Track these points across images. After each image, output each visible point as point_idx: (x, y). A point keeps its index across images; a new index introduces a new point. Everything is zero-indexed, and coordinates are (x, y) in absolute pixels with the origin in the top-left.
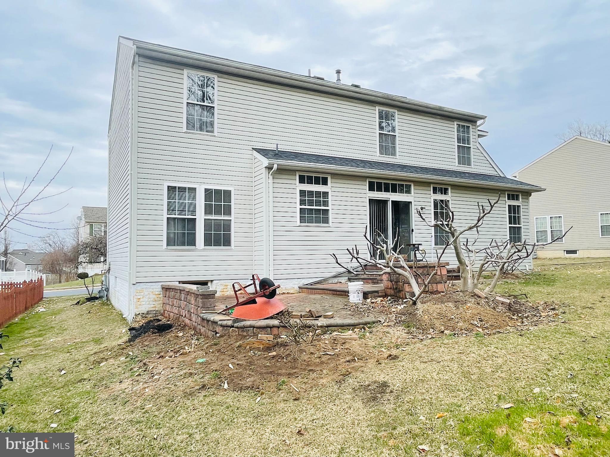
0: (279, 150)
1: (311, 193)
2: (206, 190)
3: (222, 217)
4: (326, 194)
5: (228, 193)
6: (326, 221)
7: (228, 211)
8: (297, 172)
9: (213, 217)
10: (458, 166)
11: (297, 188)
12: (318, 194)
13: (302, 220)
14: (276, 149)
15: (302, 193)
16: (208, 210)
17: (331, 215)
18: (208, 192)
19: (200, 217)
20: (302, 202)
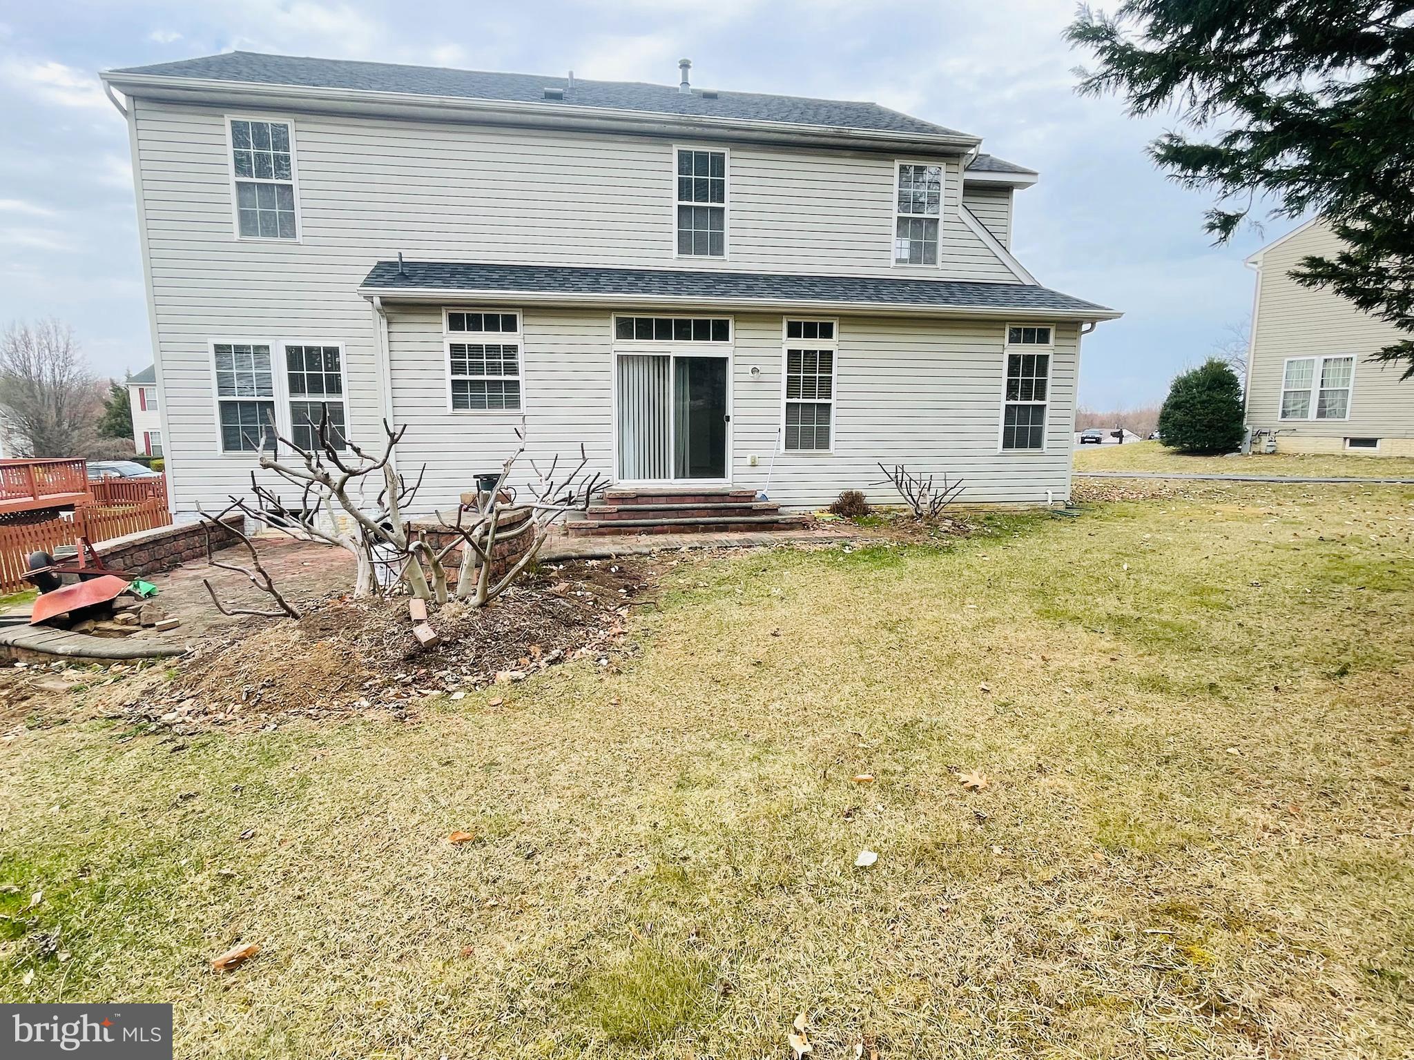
0: (404, 260)
1: (476, 350)
2: (289, 349)
3: (324, 398)
4: (511, 350)
5: (333, 352)
6: (514, 403)
7: (335, 386)
8: (443, 308)
9: (306, 398)
10: (895, 268)
11: (444, 340)
12: (493, 350)
13: (458, 403)
14: (397, 260)
15: (456, 350)
16: (295, 385)
17: (523, 393)
18: (294, 355)
19: (282, 398)
20: (457, 368)
